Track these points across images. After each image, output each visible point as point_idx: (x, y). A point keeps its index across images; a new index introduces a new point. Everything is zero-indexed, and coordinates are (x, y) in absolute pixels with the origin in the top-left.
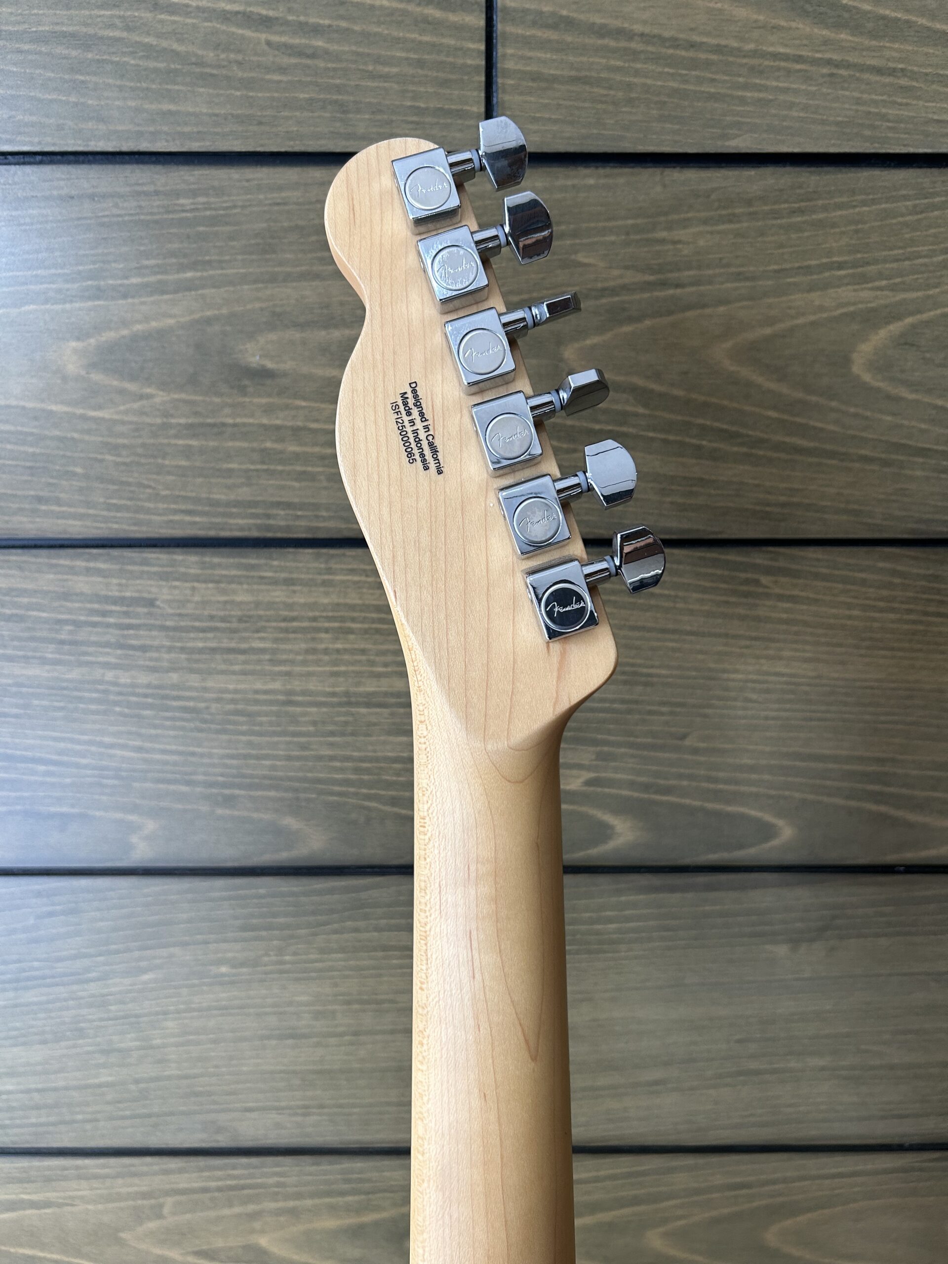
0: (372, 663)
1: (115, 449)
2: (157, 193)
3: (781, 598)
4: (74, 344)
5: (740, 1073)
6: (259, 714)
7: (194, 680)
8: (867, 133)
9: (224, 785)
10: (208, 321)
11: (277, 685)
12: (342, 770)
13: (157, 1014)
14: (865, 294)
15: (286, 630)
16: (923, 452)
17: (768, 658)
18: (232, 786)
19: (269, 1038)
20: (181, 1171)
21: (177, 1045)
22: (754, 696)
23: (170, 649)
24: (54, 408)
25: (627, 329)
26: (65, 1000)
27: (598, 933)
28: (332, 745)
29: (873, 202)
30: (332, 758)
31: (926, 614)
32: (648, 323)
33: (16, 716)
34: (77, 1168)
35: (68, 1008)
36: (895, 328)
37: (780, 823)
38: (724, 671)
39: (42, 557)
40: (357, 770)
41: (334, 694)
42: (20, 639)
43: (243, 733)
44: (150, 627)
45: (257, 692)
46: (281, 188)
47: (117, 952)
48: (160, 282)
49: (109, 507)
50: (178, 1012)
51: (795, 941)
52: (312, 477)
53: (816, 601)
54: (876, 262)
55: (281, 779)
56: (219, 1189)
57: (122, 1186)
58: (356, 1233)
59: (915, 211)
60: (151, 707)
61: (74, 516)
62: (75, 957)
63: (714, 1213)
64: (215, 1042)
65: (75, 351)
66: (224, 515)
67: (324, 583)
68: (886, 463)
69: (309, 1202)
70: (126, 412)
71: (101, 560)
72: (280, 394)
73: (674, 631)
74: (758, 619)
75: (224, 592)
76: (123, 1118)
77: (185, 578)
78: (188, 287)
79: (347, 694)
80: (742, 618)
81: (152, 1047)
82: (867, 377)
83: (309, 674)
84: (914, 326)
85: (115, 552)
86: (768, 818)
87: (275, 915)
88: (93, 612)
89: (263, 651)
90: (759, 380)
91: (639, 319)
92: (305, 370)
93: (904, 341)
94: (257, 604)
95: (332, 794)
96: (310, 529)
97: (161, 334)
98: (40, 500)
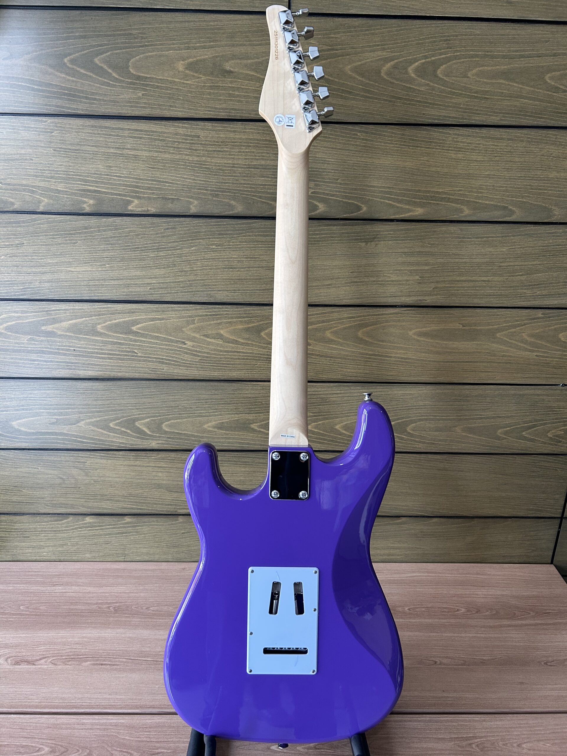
0: (255, 156)
1: (191, 92)
2: (205, 21)
3: (363, 139)
4: (181, 62)
5: (352, 282)
6: (225, 170)
7: (209, 160)
8: (385, 9)
9: (216, 191)
10: (217, 57)
11: (230, 162)
12: (247, 187)
13: (195, 260)
14: (384, 53)
15: (233, 146)
16: (399, 98)
17: (360, 157)
18: (218, 191)
19: (225, 268)
20: (200, 309)
21: (200, 270)
22: (356, 168)
23: (203, 150)
24: (176, 80)
25: (324, 62)
26: (171, 255)
27: (314, 238)
28: (244, 180)
29: (386, 28)
30: (244, 184)
31: (401, 145)
32: (329, 60)
33: (161, 169)
34: (172, 307)
35: (171, 258)
36: (392, 63)
37: (363, 206)
38: (348, 160)
39: (171, 123)
40: (251, 187)
41: (245, 165)
42: (164, 146)
43: (221, 176)
44: (198, 144)
45: (225, 163)
46: (236, 20)
47: (185, 241)
48: (204, 45)
49: (189, 109)
50: (201, 260)
51: (366, 241)
52: (241, 102)
53: (372, 141)
54: (387, 45)
55: (231, 189)
56: (211, 315)
57: (184, 314)
58: (247, 330)
59: (397, 31)
60: (197, 167)
61: (180, 111)
62: (174, 242)
63: (344, 326)
64: (211, 269)
65: (182, 64)
66: (218, 112)
67: (244, 132)
68: (390, 101)
69: (235, 320)
70: (194, 82)
71: (186, 124)
72: (234, 78)
73: (335, 148)
74: (357, 145)
75: (218, 134)
76: (185, 292)
77: (207, 130)
78: (212, 47)
79: (249, 165)
80: (353, 145)
81: (194, 270)
82: (385, 77)
83: (239, 159)
84: (397, 63)
85: (190, 122)
86: (359, 204)
87: (228, 231)
88: (183, 139)
89: (227, 151)
90: (357, 77)
91: (326, 59)
92: (241, 71)
93: (395, 67)
94: (226, 138)
95: (244, 194)
96: (240, 116)
97: (204, 60)
98: (171, 106)
